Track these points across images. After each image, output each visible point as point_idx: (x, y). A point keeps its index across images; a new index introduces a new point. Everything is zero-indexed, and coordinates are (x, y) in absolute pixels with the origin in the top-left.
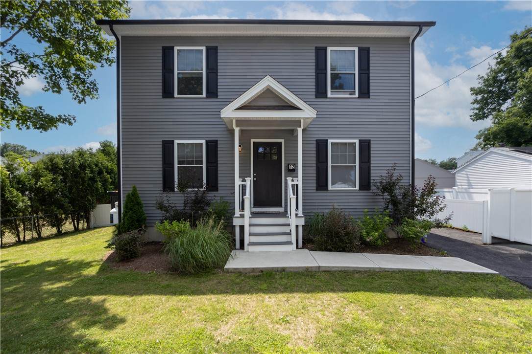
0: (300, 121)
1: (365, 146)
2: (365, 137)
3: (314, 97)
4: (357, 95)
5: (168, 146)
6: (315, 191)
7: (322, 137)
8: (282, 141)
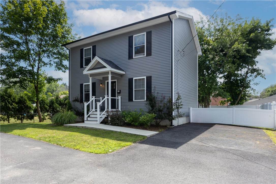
0: (109, 72)
1: (149, 79)
2: (149, 75)
3: (128, 59)
4: (145, 55)
5: (82, 85)
6: (128, 102)
7: (130, 77)
8: (116, 80)
